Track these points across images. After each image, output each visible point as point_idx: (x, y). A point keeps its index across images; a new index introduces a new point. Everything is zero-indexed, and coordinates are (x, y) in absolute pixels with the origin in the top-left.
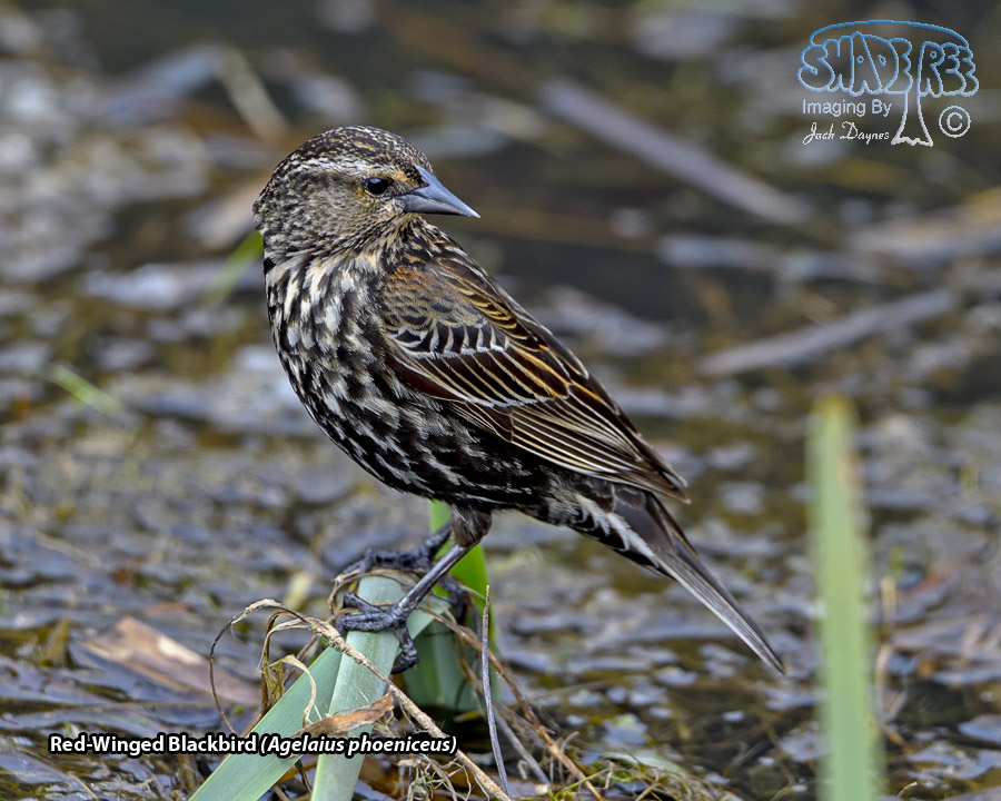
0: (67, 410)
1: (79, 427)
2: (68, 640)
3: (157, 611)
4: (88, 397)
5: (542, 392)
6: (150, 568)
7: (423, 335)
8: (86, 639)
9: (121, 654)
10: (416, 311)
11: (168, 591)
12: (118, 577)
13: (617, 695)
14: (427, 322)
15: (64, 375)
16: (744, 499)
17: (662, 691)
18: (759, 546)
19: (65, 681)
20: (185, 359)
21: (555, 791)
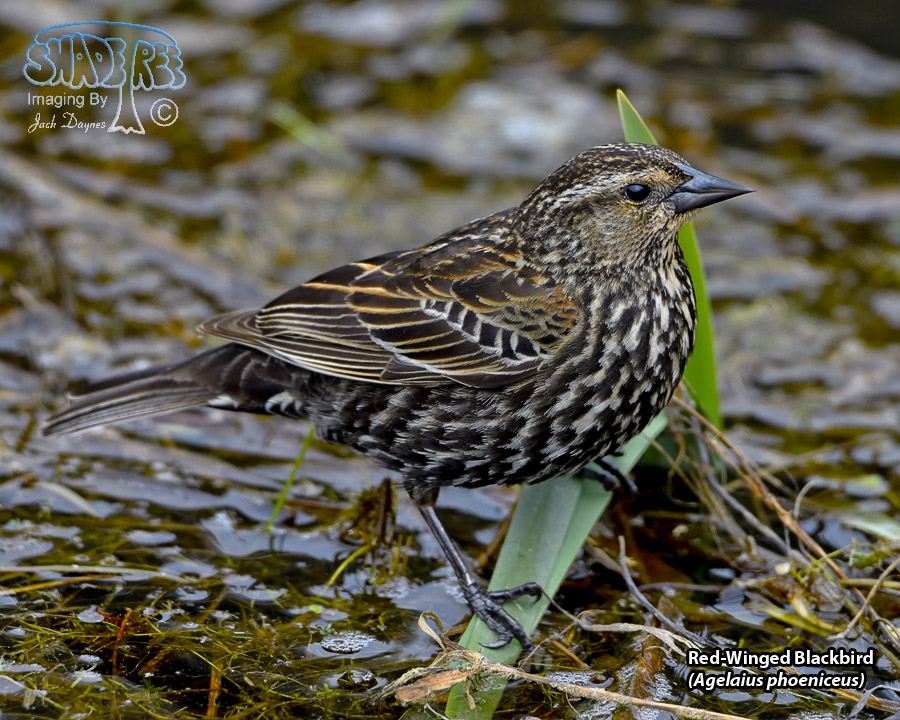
21: (798, 570)
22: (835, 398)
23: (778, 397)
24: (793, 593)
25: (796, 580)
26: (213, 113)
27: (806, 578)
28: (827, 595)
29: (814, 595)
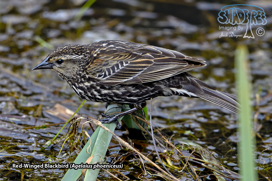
0: (39, 48)
1: (42, 52)
2: (42, 110)
3: (65, 102)
4: (44, 45)
5: (145, 67)
6: (62, 90)
7: (103, 73)
8: (47, 110)
9: (56, 114)
10: (99, 69)
11: (68, 97)
12: (54, 93)
13: (187, 125)
14: (103, 70)
15: (38, 39)
16: (220, 72)
17: (199, 124)
18: (223, 85)
19: (42, 121)
20: (70, 35)
21: (168, 152)
22: (180, 111)
23: (166, 110)
24: (167, 158)
25: (168, 155)
26: (20, 39)
27: (170, 154)
28: (176, 158)
29: (172, 158)
